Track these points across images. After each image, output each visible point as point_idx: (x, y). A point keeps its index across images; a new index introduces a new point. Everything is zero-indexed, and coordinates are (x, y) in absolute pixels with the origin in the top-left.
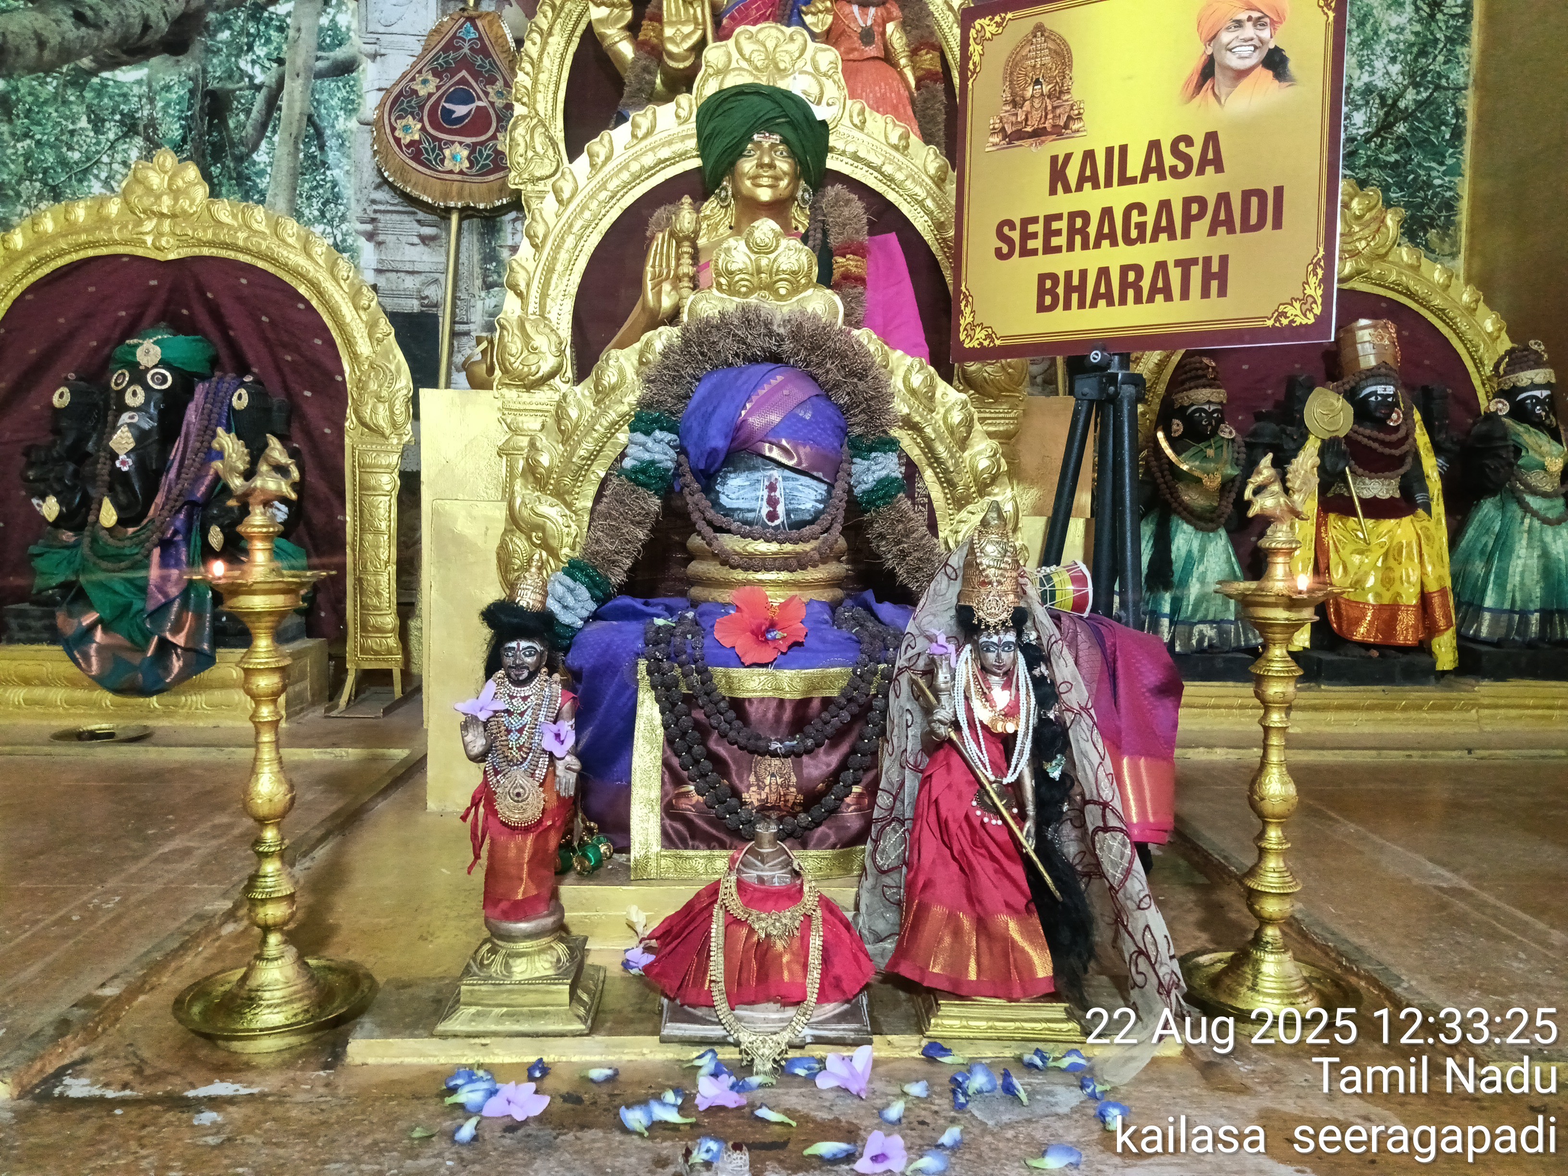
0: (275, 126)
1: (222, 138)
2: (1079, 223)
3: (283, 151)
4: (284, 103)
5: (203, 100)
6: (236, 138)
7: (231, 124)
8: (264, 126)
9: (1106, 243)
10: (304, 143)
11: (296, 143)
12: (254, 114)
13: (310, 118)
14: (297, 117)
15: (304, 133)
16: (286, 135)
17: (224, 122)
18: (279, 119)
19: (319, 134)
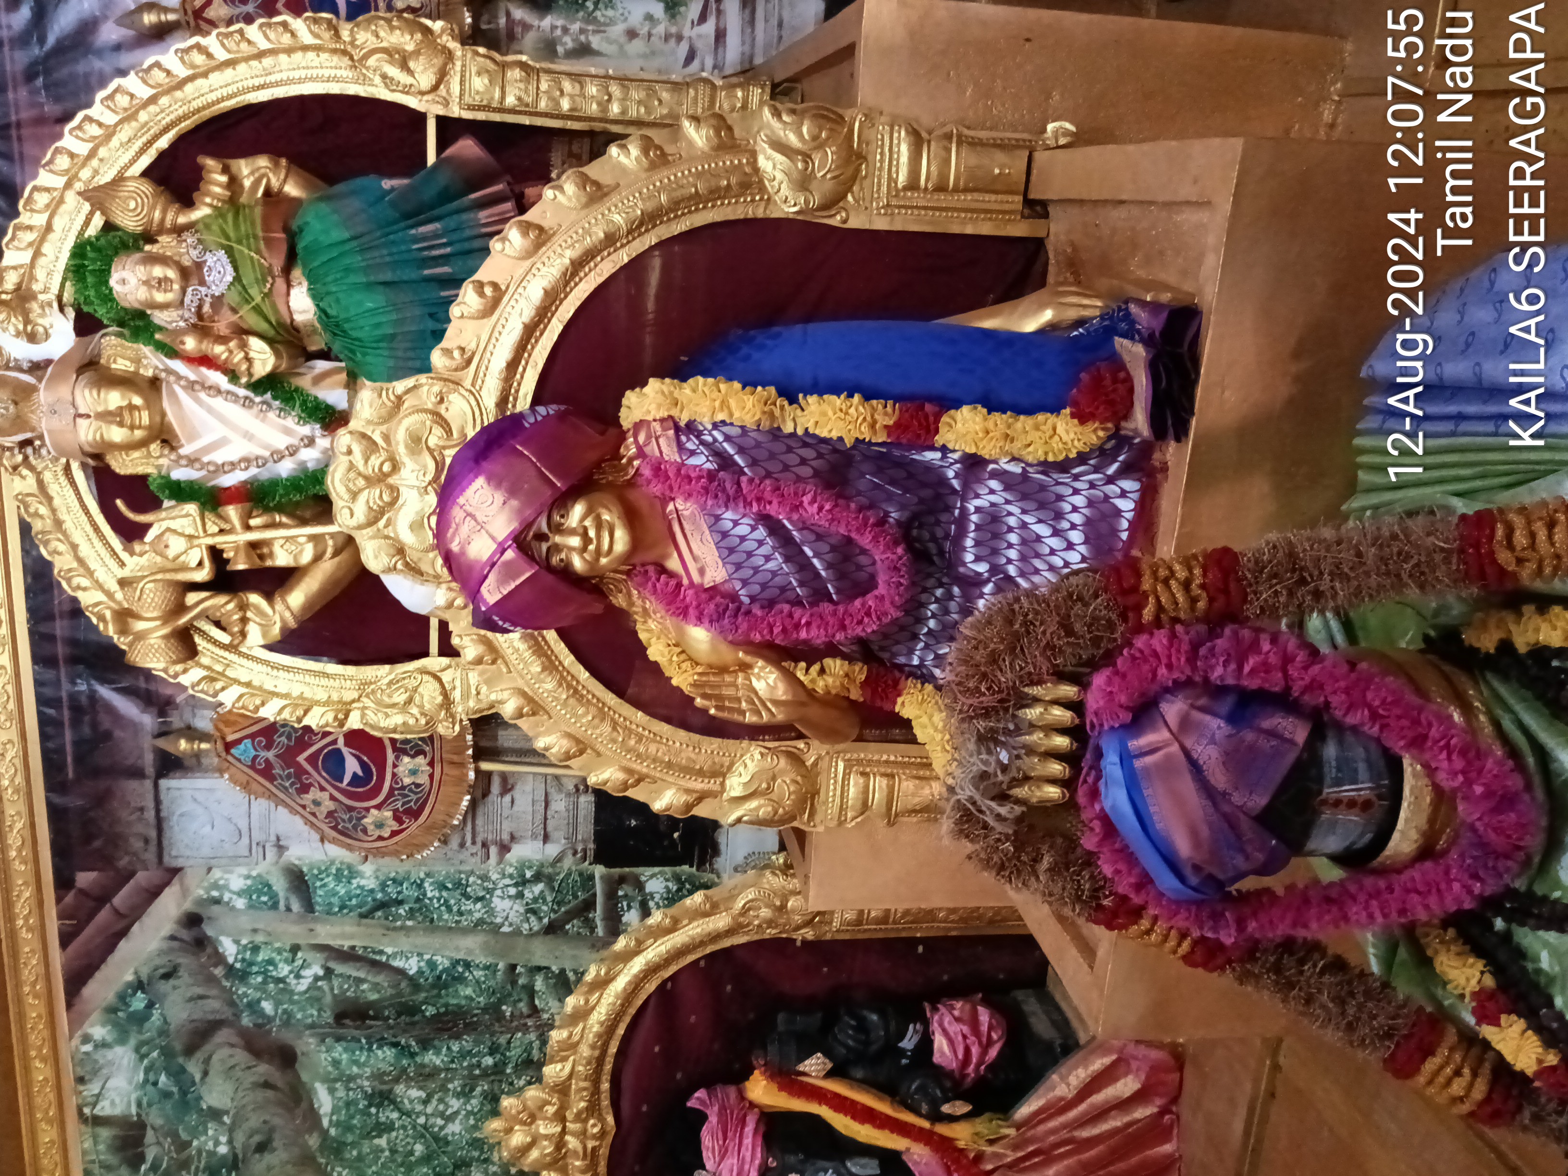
0: (374, 952)
1: (391, 1005)
3: (405, 943)
4: (346, 944)
5: (348, 1027)
6: (390, 992)
7: (374, 996)
8: (375, 965)
10: (394, 920)
11: (395, 929)
12: (362, 974)
13: (362, 916)
14: (362, 929)
15: (383, 922)
16: (386, 940)
17: (371, 1004)
18: (365, 948)
19: (382, 905)
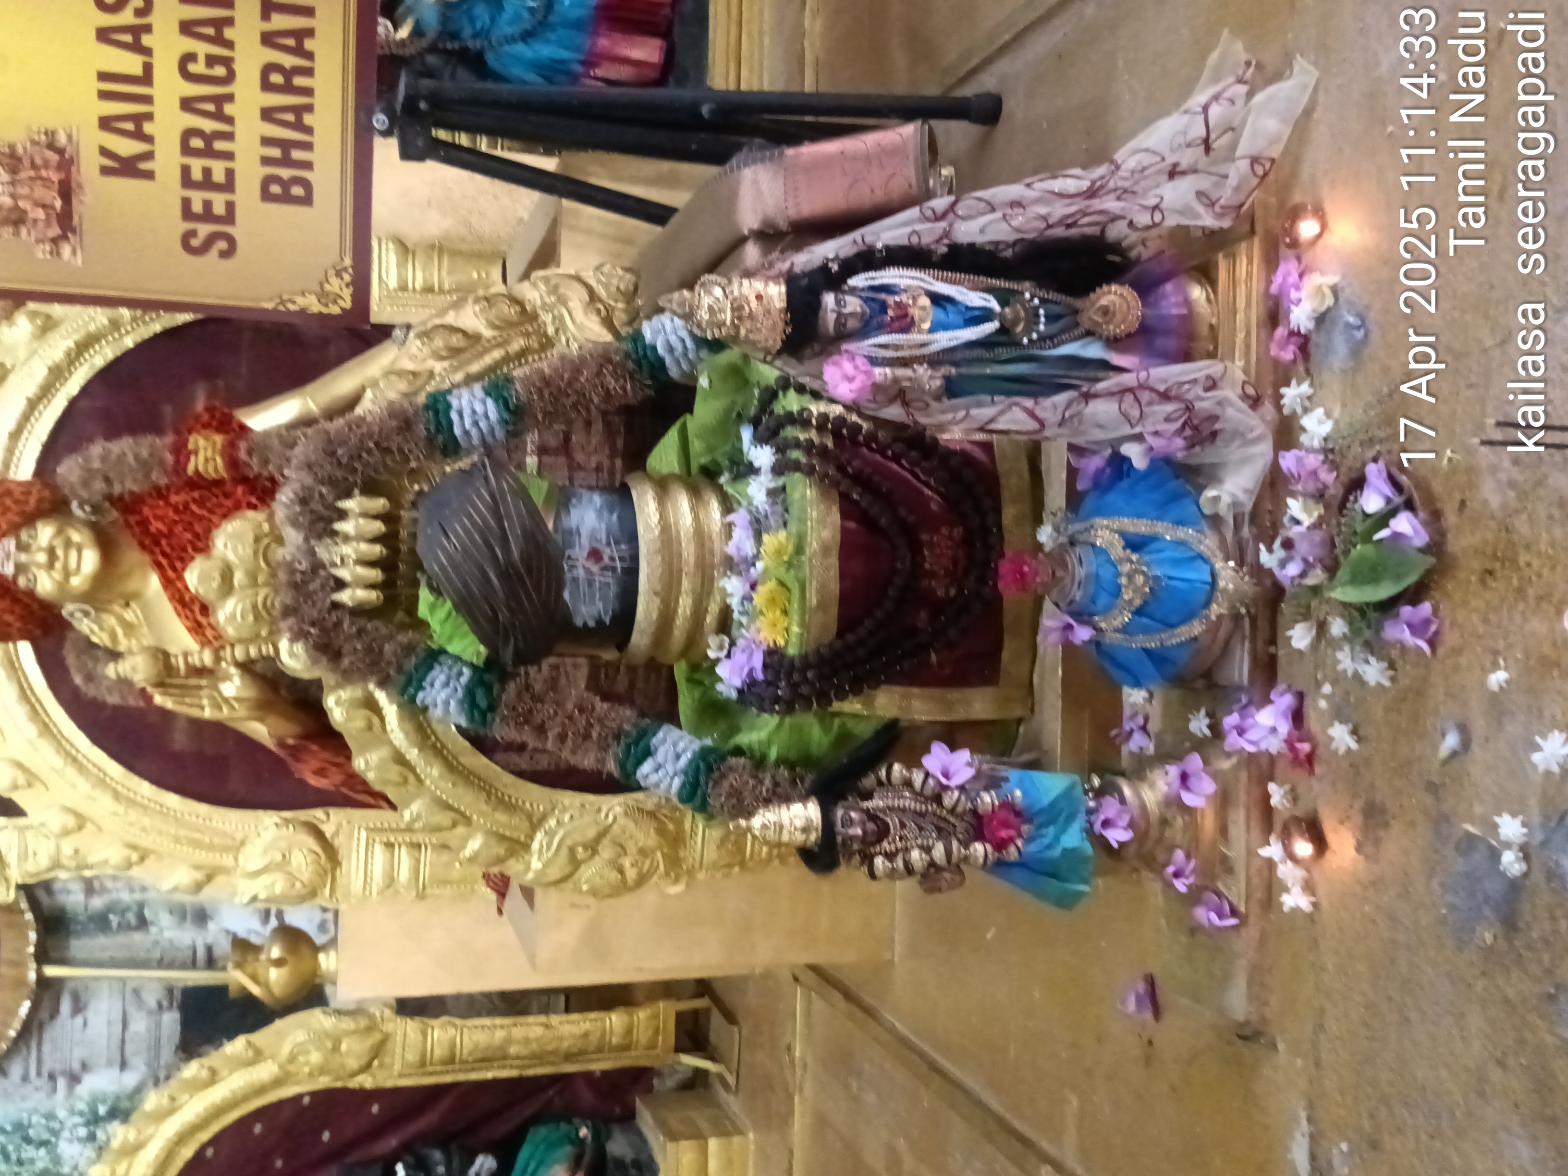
2: (197, 143)
9: (228, 109)
